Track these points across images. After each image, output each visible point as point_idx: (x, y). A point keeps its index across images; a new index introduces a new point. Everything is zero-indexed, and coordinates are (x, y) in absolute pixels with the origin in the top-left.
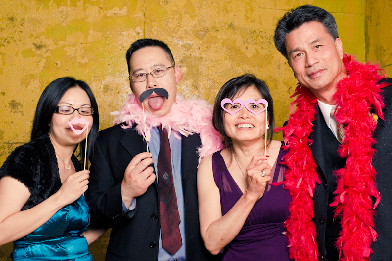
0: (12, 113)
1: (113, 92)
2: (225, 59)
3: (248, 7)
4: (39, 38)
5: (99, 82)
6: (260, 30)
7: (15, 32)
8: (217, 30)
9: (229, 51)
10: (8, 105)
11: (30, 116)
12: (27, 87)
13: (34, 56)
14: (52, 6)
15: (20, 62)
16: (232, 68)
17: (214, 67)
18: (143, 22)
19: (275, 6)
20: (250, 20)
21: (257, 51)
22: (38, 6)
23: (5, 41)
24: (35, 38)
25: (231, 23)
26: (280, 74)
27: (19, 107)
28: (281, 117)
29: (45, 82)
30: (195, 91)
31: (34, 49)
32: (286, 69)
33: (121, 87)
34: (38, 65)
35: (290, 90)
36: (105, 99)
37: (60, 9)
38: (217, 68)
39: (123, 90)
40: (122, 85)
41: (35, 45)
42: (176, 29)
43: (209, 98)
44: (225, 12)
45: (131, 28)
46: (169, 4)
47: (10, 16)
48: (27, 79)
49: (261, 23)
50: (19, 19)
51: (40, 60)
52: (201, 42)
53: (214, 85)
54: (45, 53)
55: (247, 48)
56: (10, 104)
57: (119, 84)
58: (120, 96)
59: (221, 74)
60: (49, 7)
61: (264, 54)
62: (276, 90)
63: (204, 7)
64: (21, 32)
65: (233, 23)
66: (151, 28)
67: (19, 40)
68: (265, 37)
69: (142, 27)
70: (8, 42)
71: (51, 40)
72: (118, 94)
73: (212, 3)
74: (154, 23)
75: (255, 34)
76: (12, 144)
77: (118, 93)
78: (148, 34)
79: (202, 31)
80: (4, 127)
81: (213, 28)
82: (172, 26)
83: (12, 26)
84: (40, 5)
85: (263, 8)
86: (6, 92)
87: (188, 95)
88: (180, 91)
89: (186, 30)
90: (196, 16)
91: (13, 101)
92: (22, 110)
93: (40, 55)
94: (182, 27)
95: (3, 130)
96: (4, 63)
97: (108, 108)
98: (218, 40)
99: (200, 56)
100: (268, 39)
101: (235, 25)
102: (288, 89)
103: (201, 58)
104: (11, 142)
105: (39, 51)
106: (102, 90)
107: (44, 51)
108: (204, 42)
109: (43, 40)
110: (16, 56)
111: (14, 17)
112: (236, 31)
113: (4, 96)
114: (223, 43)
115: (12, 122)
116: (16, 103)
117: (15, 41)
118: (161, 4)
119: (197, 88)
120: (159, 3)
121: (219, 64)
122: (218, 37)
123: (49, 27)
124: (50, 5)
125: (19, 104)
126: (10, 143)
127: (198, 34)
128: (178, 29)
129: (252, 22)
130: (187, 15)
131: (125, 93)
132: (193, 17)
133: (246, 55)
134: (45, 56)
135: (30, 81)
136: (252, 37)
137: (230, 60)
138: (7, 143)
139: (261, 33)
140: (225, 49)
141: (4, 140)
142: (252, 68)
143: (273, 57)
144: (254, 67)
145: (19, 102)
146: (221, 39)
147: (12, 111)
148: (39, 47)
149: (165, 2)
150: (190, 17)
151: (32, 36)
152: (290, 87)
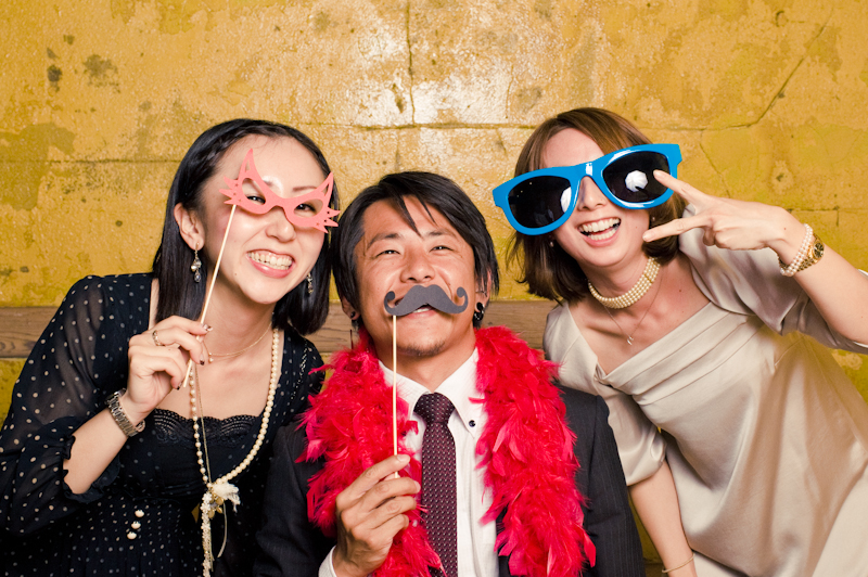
0: (93, 88)
1: (338, 30)
5: (304, 6)
10: (83, 68)
11: (136, 93)
12: (126, 21)
27: (109, 72)
28: (758, 87)
29: (171, 7)
30: (543, 23)
33: (358, 16)
35: (781, 15)
36: (321, 47)
39: (363, 24)
40: (360, 12)
43: (577, 40)
48: (127, 2)
53: (590, 7)
56: (85, 64)
57: (353, 10)
58: (356, 39)
62: (743, 18)
72: (352, 35)
76: (94, 163)
77: (352, 31)
80: (75, 122)
86: (75, 35)
87: (526, 33)
88: (505, 23)
91: (95, 57)
92: (116, 78)
95: (71, 129)
97: (327, 69)
102: (774, 14)
104: (92, 159)
106: (311, 24)
113: (72, 47)
115: (93, 110)
116: (102, 62)
119: (548, 16)
125: (109, 64)
126: (89, 162)
131: (369, 33)
135: (133, 7)
138: (82, 161)
141: (74, 155)
145: (109, 61)
147: (91, 83)
152: (778, 10)
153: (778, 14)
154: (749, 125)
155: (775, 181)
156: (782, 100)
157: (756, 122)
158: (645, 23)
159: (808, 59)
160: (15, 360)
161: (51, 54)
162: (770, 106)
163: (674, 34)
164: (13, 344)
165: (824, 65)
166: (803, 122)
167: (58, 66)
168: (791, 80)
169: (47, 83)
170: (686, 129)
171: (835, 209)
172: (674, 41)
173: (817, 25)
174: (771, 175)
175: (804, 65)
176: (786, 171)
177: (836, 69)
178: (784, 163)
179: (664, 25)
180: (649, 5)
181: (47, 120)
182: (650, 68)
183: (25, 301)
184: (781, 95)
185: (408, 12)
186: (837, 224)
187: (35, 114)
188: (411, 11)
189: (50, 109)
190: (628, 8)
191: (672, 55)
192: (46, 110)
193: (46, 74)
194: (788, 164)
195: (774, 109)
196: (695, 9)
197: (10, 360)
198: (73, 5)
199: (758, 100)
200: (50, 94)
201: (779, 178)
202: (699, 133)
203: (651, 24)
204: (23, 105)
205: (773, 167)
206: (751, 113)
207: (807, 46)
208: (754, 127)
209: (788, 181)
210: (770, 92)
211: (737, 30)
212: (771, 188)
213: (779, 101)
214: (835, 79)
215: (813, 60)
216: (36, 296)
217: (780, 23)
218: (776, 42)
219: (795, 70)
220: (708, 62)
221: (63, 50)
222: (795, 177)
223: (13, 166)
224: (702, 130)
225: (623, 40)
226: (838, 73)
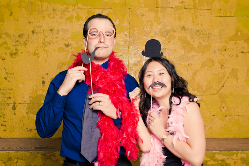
2: (180, 49)
3: (194, 16)
4: (67, 40)
6: (202, 30)
7: (54, 38)
8: (175, 31)
9: (182, 44)
12: (60, 70)
13: (65, 51)
14: (75, 21)
15: (56, 55)
16: (185, 54)
17: (173, 54)
18: (129, 28)
19: (211, 14)
20: (195, 24)
21: (200, 43)
22: (66, 22)
23: (48, 43)
24: (65, 41)
25: (183, 26)
26: (216, 57)
28: (217, 84)
31: (65, 47)
32: (219, 54)
34: (67, 56)
35: (223, 66)
37: (79, 23)
38: (175, 54)
41: (65, 45)
42: (149, 32)
44: (179, 20)
45: (122, 32)
46: (144, 16)
47: (51, 28)
48: (61, 65)
49: (202, 25)
50: (56, 30)
51: (68, 54)
52: (165, 39)
54: (71, 49)
55: (194, 41)
56: (51, 80)
59: (178, 58)
60: (73, 22)
61: (205, 45)
62: (213, 67)
63: (166, 17)
64: (57, 37)
65: (184, 26)
66: (134, 32)
67: (56, 42)
68: (205, 34)
69: (128, 31)
70: (50, 44)
71: (74, 41)
73: (171, 15)
74: (135, 28)
75: (199, 32)
78: (132, 35)
79: (165, 32)
81: (172, 30)
82: (146, 29)
83: (52, 34)
84: (68, 21)
85: (204, 16)
86: (48, 73)
89: (155, 32)
90: (161, 23)
93: (68, 51)
94: (153, 30)
96: (47, 56)
98: (176, 37)
99: (164, 47)
100: (207, 35)
101: (186, 27)
103: (165, 48)
105: (67, 48)
107: (70, 48)
108: (166, 39)
109: (70, 41)
110: (54, 51)
111: (53, 29)
112: (187, 31)
113: (48, 76)
114: (178, 39)
117: (53, 43)
118: (139, 16)
120: (138, 16)
121: (176, 52)
122: (175, 35)
123: (73, 34)
124: (73, 21)
127: (163, 34)
128: (150, 31)
129: (196, 25)
130: (156, 22)
132: (159, 24)
133: (193, 46)
134: (71, 51)
135: (62, 66)
136: (197, 34)
137: (183, 49)
139: (202, 32)
140: (180, 42)
142: (197, 53)
143: (211, 46)
144: (198, 53)
146: (177, 36)
148: (67, 46)
149: (142, 15)
150: (158, 23)
151: (63, 39)
152: (222, 65)
153: (222, 66)
154: (215, 94)
155: (222, 109)
156: (224, 88)
157: (217, 93)
158: (188, 69)
159: (230, 77)
160: (32, 152)
161: (43, 78)
162: (220, 89)
163: (195, 71)
164: (31, 148)
165: (234, 79)
166: (229, 93)
167: (44, 80)
168: (226, 83)
169: (42, 85)
170: (199, 95)
171: (238, 116)
172: (195, 73)
173: (232, 68)
174: (221, 107)
175: (229, 79)
176: (225, 106)
177: (237, 79)
178: (224, 104)
179: (193, 69)
180: (189, 64)
181: (41, 93)
182: (189, 80)
183: (35, 137)
184: (223, 86)
185: (128, 67)
186: (239, 119)
187: (39, 92)
188: (129, 66)
189: (42, 91)
190: (183, 65)
191: (195, 77)
192: (41, 91)
193: (41, 82)
194: (225, 104)
195: (221, 90)
196: (200, 65)
197: (31, 152)
198: (48, 66)
199: (217, 88)
200: (42, 87)
201: (223, 108)
202: (202, 96)
203: (189, 69)
204: (36, 90)
205: (221, 105)
206: (215, 91)
207: (230, 74)
208: (216, 95)
209: (225, 108)
210: (220, 86)
211: (211, 70)
212: (221, 110)
213: (223, 88)
214: (237, 82)
215: (231, 77)
216: (37, 136)
217: (223, 68)
218: (222, 73)
219: (227, 80)
220: (204, 78)
221: (46, 77)
222: (227, 108)
223: (33, 104)
224: (203, 95)
225: (182, 73)
226: (238, 81)
